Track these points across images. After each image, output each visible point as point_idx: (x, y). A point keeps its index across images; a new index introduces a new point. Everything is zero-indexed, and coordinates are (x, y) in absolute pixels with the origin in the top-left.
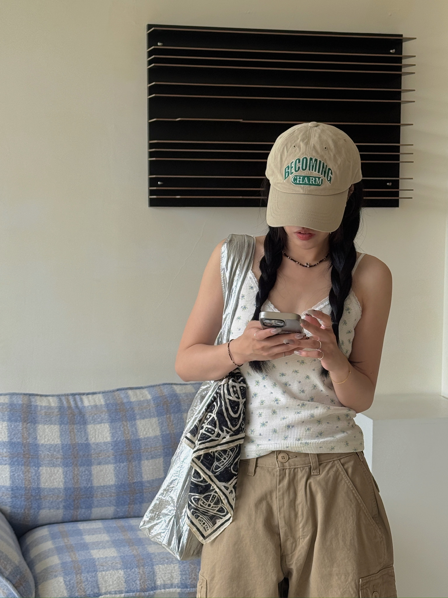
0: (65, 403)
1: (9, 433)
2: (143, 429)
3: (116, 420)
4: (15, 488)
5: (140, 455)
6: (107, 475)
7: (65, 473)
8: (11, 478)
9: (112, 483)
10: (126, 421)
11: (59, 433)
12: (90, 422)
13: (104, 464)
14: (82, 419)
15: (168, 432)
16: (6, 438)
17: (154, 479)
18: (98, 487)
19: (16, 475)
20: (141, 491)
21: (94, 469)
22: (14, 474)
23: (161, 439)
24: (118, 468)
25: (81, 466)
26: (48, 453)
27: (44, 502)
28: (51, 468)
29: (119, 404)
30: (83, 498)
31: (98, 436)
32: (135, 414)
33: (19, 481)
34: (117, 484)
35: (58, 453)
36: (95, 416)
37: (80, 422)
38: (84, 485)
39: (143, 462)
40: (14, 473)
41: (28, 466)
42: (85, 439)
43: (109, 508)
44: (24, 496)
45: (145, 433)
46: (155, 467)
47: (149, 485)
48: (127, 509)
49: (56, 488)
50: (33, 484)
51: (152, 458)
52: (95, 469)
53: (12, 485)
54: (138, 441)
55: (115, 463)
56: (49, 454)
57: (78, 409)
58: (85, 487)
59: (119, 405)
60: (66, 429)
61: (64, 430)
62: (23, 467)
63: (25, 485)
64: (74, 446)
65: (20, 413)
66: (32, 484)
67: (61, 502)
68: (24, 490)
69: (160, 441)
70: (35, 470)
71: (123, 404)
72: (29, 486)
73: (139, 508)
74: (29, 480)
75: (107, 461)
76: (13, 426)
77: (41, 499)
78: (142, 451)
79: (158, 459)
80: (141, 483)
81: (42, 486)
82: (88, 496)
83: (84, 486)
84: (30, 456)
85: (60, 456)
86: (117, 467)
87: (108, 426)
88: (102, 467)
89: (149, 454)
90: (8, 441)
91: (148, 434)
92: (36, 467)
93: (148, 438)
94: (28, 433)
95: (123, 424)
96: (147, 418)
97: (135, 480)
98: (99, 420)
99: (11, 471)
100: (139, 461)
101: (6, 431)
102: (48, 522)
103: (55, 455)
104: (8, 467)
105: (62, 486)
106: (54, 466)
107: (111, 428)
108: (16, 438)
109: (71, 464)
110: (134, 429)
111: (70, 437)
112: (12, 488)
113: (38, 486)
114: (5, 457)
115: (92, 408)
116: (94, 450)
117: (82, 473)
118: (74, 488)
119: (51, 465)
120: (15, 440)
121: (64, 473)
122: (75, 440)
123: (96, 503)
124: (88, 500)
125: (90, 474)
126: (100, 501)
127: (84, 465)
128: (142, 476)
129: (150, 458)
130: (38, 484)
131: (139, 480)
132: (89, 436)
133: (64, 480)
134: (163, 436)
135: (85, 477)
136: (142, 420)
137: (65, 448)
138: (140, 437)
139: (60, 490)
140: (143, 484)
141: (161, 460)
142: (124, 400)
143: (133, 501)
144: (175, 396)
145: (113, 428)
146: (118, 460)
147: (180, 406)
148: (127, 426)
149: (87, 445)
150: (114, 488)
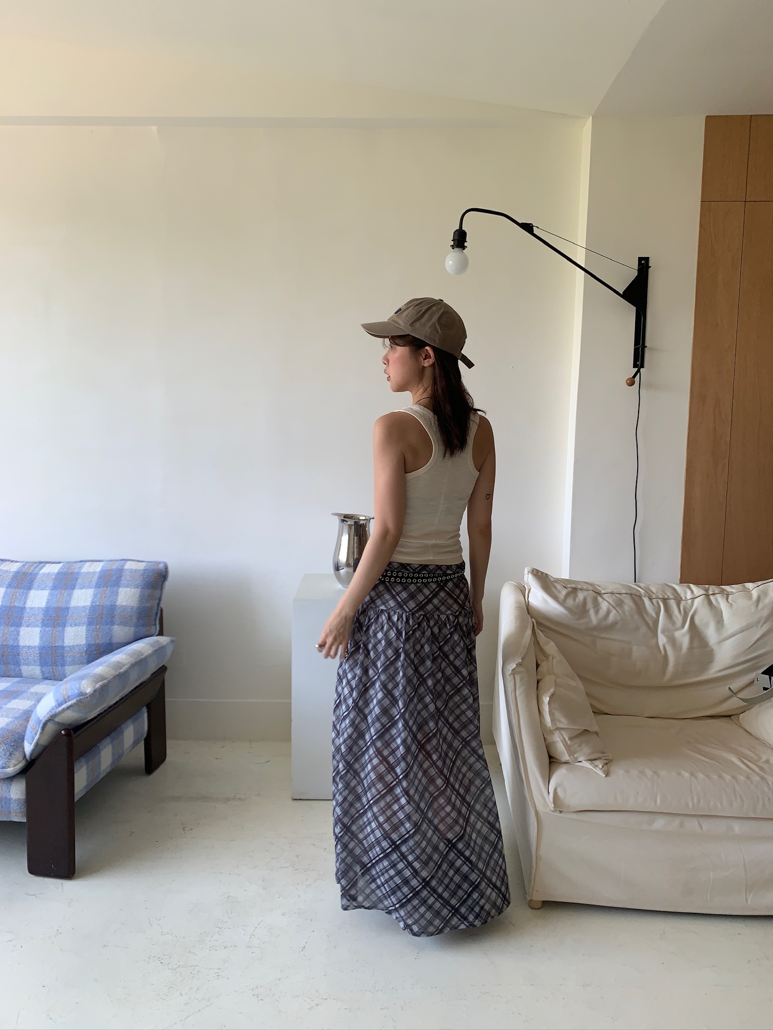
9: (37, 645)
15: (98, 604)
17: (75, 644)
18: (23, 647)
24: (43, 632)
39: (66, 628)
42: (22, 603)
46: (77, 634)
47: (69, 650)
51: (75, 625)
55: (42, 627)
58: (12, 646)
69: (88, 611)
79: (81, 627)
80: (63, 647)
88: (29, 629)
93: (76, 608)
96: (85, 589)
116: (28, 613)
122: (14, 604)
125: (18, 634)
127: (14, 626)
128: (63, 641)
132: (28, 601)
134: (92, 606)
141: (85, 627)
142: (76, 571)
143: (55, 664)
144: (121, 571)
145: (51, 595)
146: (44, 624)
147: (120, 581)
148: (63, 595)
149: (23, 609)
150: (37, 649)
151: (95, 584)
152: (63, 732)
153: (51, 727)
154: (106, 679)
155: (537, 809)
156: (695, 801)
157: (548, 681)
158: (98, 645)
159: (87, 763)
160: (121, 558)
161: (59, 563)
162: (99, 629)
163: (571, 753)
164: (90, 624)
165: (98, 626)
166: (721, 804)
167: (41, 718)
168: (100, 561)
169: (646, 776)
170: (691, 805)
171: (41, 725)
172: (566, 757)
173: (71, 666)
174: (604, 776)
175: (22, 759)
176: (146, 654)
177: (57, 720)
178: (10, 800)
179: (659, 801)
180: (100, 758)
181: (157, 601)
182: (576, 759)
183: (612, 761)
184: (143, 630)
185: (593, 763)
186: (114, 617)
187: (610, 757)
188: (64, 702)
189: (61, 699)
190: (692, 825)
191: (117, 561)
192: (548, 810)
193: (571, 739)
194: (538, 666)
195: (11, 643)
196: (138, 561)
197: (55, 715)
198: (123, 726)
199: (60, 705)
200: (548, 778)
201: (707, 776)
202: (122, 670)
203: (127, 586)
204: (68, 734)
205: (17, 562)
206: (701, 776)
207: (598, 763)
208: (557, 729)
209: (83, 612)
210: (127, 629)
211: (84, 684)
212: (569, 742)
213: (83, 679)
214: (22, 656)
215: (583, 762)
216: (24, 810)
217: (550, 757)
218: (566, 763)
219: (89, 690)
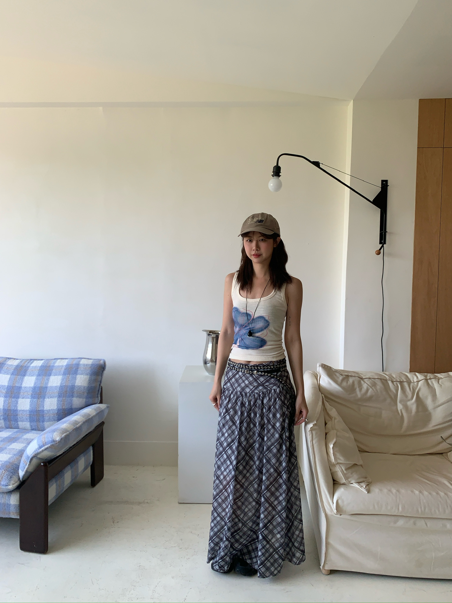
0: (22, 363)
3: (41, 375)
5: (45, 395)
6: (26, 405)
7: (4, 401)
9: (28, 409)
10: (45, 376)
11: (9, 380)
12: (27, 375)
14: (24, 373)
15: (64, 385)
17: (50, 409)
18: (20, 411)
20: (43, 415)
21: (20, 400)
23: (59, 388)
24: (32, 401)
25: (13, 398)
37: (22, 375)
39: (45, 399)
42: (20, 384)
46: (52, 403)
47: (47, 412)
51: (51, 398)
55: (31, 399)
58: (13, 410)
64: (13, 387)
69: (58, 389)
79: (54, 399)
80: (43, 411)
88: (24, 399)
93: (51, 387)
96: (57, 375)
109: (9, 397)
110: (47, 381)
111: (13, 382)
115: (33, 367)
116: (23, 390)
117: (13, 402)
118: (8, 409)
122: (15, 384)
123: (19, 419)
124: (15, 417)
125: (17, 403)
126: (22, 419)
127: (15, 398)
128: (44, 407)
132: (23, 383)
134: (61, 386)
135: (14, 404)
141: (56, 399)
142: (52, 365)
143: (38, 421)
144: (78, 365)
145: (37, 379)
146: (33, 397)
147: (77, 371)
148: (44, 379)
149: (20, 388)
150: (28, 412)
151: (63, 373)
152: (42, 464)
153: (35, 461)
154: (69, 431)
155: (326, 512)
156: (423, 509)
157: (332, 433)
158: (64, 410)
159: (56, 482)
160: (78, 357)
161: (42, 360)
162: (65, 400)
163: (347, 478)
164: (59, 396)
165: (64, 398)
166: (439, 511)
167: (29, 455)
168: (66, 359)
169: (392, 493)
170: (420, 511)
171: (29, 460)
172: (343, 481)
173: (48, 422)
174: (367, 493)
175: (17, 480)
176: (92, 415)
177: (38, 456)
178: (10, 505)
179: (400, 509)
180: (64, 478)
181: (99, 383)
182: (350, 482)
183: (371, 483)
184: (91, 401)
185: (360, 485)
186: (73, 393)
187: (370, 481)
188: (43, 446)
189: (41, 444)
190: (421, 523)
191: (76, 359)
192: (333, 514)
193: (346, 470)
194: (326, 424)
195: (13, 408)
196: (88, 359)
197: (38, 454)
198: (78, 458)
199: (40, 447)
200: (332, 494)
201: (430, 493)
202: (78, 426)
203: (82, 374)
204: (45, 465)
205: (17, 359)
206: (426, 493)
207: (362, 484)
208: (338, 463)
209: (56, 389)
210: (81, 399)
211: (55, 435)
212: (345, 472)
213: (54, 432)
214: (19, 416)
215: (354, 483)
216: (18, 511)
217: (334, 480)
218: (344, 484)
219: (58, 439)
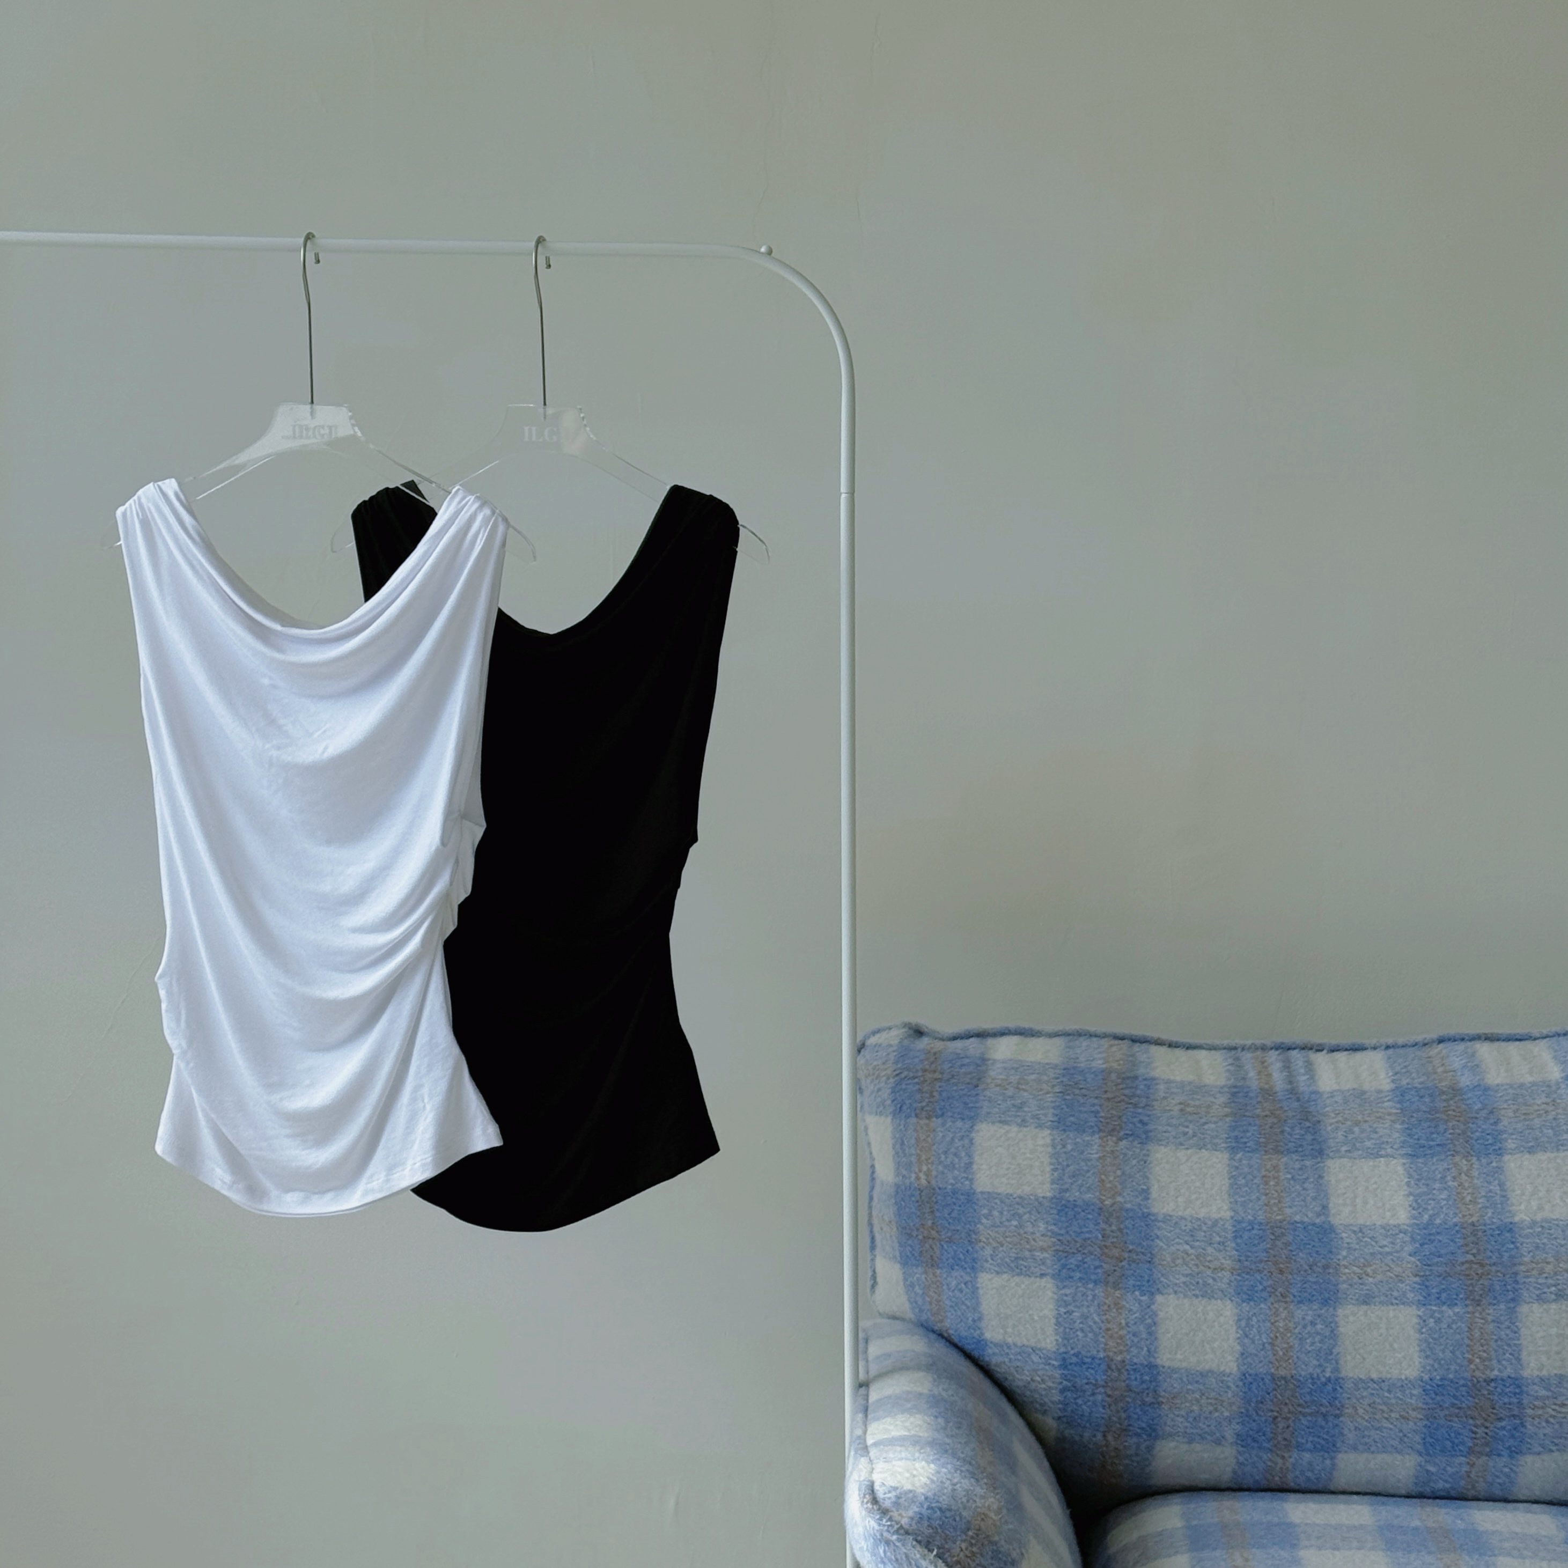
0: (1252, 1074)
1: (1055, 1170)
2: (1529, 1188)
3: (1430, 1147)
4: (1074, 1360)
5: (1516, 1282)
6: (1391, 1346)
7: (1243, 1323)
8: (1058, 1324)
10: (1467, 1156)
11: (1226, 1182)
12: (1338, 1151)
13: (1381, 1303)
14: (1309, 1137)
16: (1047, 1186)
19: (1076, 1314)
20: (1516, 1413)
21: (1346, 1316)
22: (1069, 1313)
25: (1300, 1302)
26: (1187, 1247)
27: (1171, 1416)
28: (1196, 1301)
29: (1443, 1093)
30: (1304, 1415)
31: (1366, 1203)
32: (1501, 1132)
33: (1086, 1336)
34: (1426, 1377)
35: (1220, 1251)
36: (1356, 1129)
37: (1301, 1146)
38: (1311, 1370)
40: (1071, 1308)
41: (1116, 1286)
43: (1399, 1457)
44: (1102, 1390)
45: (1534, 1204)
48: (1465, 1468)
49: (1211, 1371)
50: (1134, 1351)
52: (1351, 1319)
53: (1063, 1350)
54: (1510, 1230)
56: (1191, 1251)
57: (1298, 1100)
59: (1444, 1097)
60: (1250, 1167)
61: (1246, 1170)
62: (1099, 1291)
63: (1105, 1350)
64: (1278, 1231)
65: (1096, 1101)
66: (1128, 1351)
67: (1229, 1420)
68: (1103, 1367)
70: (1140, 1302)
71: (1455, 1091)
72: (1119, 1358)
73: (1507, 1470)
74: (1121, 1337)
75: (1395, 1294)
76: (1069, 1147)
77: (1160, 1403)
78: (1523, 1268)
81: (1164, 1359)
82: (1323, 1410)
83: (1311, 1374)
84: (1126, 1255)
85: (1228, 1263)
86: (1431, 1317)
87: (1400, 1169)
89: (1550, 1281)
90: (1054, 1197)
91: (1547, 1207)
92: (1143, 1294)
94: (1119, 1173)
95: (1456, 1164)
97: (1496, 1372)
98: (1368, 1144)
99: (1061, 1302)
100: (1512, 1305)
101: (1046, 1160)
102: (1185, 1482)
103: (1209, 1258)
104: (1049, 1286)
105: (1231, 1365)
106: (1207, 1293)
107: (1410, 1176)
108: (1081, 1186)
109: (1265, 1294)
110: (1495, 1187)
111: (1264, 1197)
112: (1064, 1359)
113: (1152, 1360)
114: (1043, 1249)
115: (1346, 1101)
117: (1305, 1327)
118: (1273, 1378)
119: (1197, 1292)
120: (1074, 1195)
121: (1239, 1320)
123: (1351, 1436)
124: (1323, 1423)
126: (1366, 1433)
129: (1553, 1297)
130: (1149, 1351)
131: (1509, 1371)
133: (1238, 1348)
135: (1313, 1344)
136: (1527, 1156)
137: (1246, 1235)
138: (1516, 1219)
139: (1225, 1378)
140: (1525, 1389)
